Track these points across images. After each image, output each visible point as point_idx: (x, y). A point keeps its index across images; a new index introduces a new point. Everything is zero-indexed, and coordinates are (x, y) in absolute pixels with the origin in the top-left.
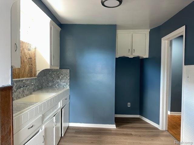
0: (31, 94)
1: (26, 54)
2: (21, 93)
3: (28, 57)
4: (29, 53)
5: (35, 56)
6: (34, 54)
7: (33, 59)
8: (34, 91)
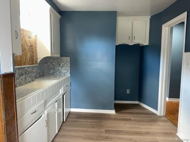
0: (33, 81)
1: (27, 42)
2: (24, 79)
3: (29, 44)
4: (30, 40)
5: (36, 44)
6: (35, 42)
7: (34, 47)
8: (36, 78)
